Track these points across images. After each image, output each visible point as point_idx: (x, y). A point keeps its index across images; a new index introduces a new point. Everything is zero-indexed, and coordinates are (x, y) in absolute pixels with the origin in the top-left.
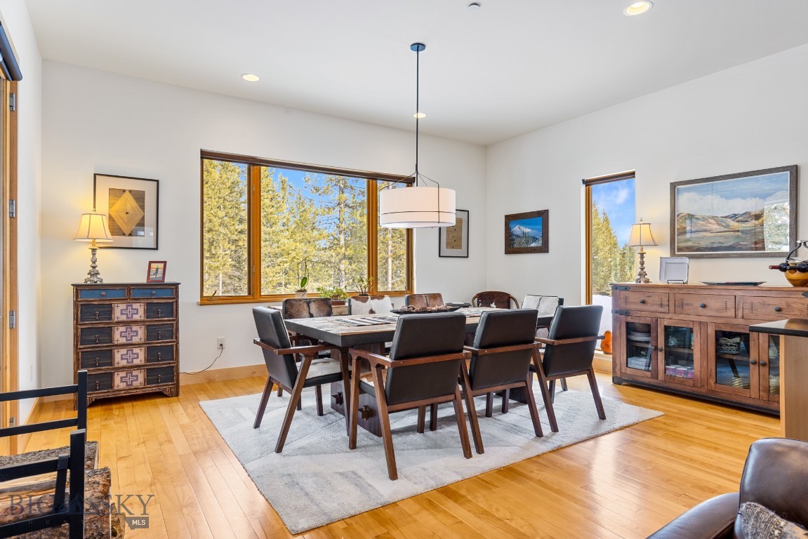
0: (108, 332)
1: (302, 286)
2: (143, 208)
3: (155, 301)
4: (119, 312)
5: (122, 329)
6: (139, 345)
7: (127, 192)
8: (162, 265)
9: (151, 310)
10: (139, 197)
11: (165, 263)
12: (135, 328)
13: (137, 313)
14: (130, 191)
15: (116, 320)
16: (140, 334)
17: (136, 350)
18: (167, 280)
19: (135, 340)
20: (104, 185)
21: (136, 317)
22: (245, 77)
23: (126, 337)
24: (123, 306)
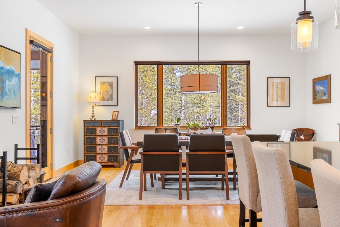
0: (95, 139)
1: (178, 122)
2: (112, 88)
3: (111, 127)
4: (98, 131)
5: (100, 138)
6: (105, 145)
7: (106, 83)
8: (117, 112)
9: (109, 130)
10: (111, 84)
11: (118, 112)
12: (104, 138)
13: (105, 132)
14: (108, 82)
15: (97, 134)
16: (106, 141)
17: (104, 147)
18: (118, 119)
19: (104, 143)
20: (99, 80)
21: (104, 134)
22: (144, 28)
23: (101, 141)
24: (100, 129)
